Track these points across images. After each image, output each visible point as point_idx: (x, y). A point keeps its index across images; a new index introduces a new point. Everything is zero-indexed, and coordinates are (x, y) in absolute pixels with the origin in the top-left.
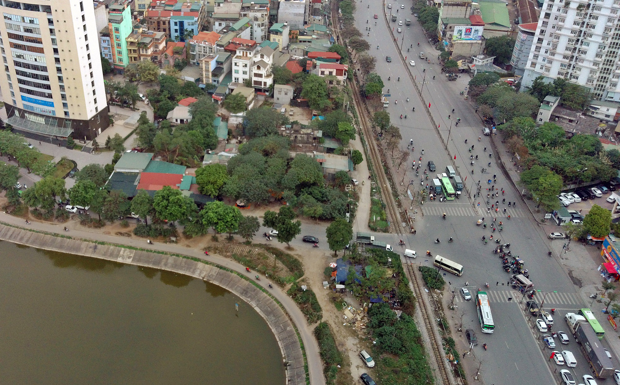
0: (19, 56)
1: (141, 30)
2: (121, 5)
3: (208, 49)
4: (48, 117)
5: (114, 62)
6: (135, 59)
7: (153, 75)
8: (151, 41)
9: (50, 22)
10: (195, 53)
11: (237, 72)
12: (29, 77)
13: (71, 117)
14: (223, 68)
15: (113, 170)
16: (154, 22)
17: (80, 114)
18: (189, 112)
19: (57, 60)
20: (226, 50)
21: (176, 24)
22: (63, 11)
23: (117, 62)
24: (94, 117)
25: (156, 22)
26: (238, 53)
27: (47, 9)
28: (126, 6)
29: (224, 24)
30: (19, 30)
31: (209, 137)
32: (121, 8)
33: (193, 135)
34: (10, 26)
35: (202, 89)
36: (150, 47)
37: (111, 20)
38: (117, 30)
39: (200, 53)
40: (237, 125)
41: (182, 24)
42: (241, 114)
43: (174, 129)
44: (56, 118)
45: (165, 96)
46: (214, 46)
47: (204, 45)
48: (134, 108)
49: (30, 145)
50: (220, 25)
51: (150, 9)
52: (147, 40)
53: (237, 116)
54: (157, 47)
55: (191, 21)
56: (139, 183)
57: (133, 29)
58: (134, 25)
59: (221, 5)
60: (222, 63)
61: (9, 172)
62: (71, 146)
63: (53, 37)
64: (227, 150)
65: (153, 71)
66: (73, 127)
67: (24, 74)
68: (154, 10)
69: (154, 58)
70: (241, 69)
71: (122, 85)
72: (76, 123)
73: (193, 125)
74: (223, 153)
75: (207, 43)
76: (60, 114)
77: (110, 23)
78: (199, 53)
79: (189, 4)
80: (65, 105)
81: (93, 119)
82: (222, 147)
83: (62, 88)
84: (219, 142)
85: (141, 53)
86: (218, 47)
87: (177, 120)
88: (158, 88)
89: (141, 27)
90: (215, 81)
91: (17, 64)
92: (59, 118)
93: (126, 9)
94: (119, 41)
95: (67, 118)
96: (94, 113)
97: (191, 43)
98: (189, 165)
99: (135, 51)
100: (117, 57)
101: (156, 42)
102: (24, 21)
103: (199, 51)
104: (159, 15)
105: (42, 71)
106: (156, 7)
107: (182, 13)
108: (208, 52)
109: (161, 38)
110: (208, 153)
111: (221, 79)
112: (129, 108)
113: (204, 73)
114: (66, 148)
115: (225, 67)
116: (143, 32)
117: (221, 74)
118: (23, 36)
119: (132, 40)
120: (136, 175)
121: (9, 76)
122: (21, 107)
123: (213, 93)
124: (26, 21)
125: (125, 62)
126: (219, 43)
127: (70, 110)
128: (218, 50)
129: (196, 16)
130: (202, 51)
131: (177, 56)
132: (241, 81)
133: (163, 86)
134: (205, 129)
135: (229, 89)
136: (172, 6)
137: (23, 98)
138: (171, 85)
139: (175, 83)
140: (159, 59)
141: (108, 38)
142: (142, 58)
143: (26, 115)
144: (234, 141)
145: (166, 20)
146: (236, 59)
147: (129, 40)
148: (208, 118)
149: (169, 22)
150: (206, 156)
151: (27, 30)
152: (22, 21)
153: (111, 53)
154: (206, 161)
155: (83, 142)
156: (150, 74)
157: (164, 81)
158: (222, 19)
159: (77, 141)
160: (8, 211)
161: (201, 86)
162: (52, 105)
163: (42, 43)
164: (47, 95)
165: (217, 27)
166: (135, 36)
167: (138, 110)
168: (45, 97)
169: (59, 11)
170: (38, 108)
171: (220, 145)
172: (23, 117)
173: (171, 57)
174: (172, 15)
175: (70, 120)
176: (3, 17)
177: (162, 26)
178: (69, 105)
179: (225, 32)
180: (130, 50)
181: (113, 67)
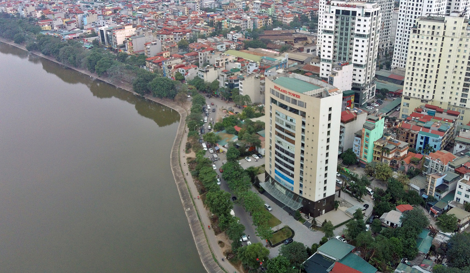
0: (279, 142)
1: (389, 138)
2: (376, 116)
3: (440, 167)
4: (288, 190)
5: (360, 157)
6: (378, 158)
7: (386, 176)
8: (395, 148)
9: (304, 123)
10: (428, 167)
11: (460, 193)
12: (282, 158)
13: (304, 196)
14: (448, 187)
15: (316, 251)
16: (404, 133)
17: (310, 196)
18: (401, 218)
19: (303, 152)
20: (456, 172)
21: (422, 138)
22: (314, 118)
23: (363, 159)
24: (320, 200)
25: (406, 133)
26: (465, 177)
27: (303, 114)
28: (380, 118)
29: (464, 147)
30: (282, 124)
31: (409, 248)
32: (375, 118)
33: (394, 242)
34: (277, 120)
35: (424, 199)
36: (392, 153)
37: (366, 126)
38: (368, 134)
39: (433, 168)
40: (442, 243)
41: (427, 139)
42: (449, 234)
43: (383, 229)
44: (293, 193)
45: (387, 197)
46: (446, 166)
47: (437, 163)
48: (360, 199)
49: (269, 207)
50: (461, 147)
51: (405, 122)
52: (391, 147)
53: (445, 235)
54: (398, 153)
55: (435, 139)
56: (331, 270)
57: (383, 136)
58: (385, 132)
59: (467, 131)
60: (448, 182)
61: (236, 229)
62: (298, 217)
63: (303, 135)
64: (423, 265)
65: (387, 173)
66: (303, 203)
67: (280, 155)
68: (408, 123)
69: (393, 162)
70: (464, 192)
71: (360, 177)
72: (306, 201)
73: (398, 232)
74: (417, 267)
75: (440, 162)
76: (296, 191)
77: (364, 129)
78: (431, 167)
79: (438, 125)
80: (301, 185)
81: (319, 202)
82: (418, 260)
83: (302, 172)
84: (418, 255)
85: (384, 155)
86: (450, 167)
87: (388, 222)
88: (385, 189)
89: (390, 135)
90: (437, 195)
91: (277, 147)
92: (295, 194)
93: (380, 120)
94: (368, 143)
95: (300, 195)
96: (322, 197)
97: (427, 158)
98: (381, 269)
99: (379, 153)
100: (363, 154)
101: (398, 150)
102: (287, 119)
103: (432, 166)
104: (411, 128)
105: (291, 156)
106: (410, 121)
107: (430, 131)
108: (439, 168)
109: (404, 147)
110: (404, 263)
111: (443, 195)
112: (357, 198)
113: (429, 187)
114: (293, 217)
115: (450, 186)
116: (390, 140)
117: (444, 191)
118: (284, 129)
119: (379, 144)
120: (332, 261)
121: (271, 153)
122: (274, 178)
123: (432, 206)
124: (288, 119)
125: (369, 160)
126: (452, 164)
127: (303, 190)
128: (449, 170)
129: (441, 136)
130: (435, 167)
131: (413, 165)
132: (462, 202)
133: (390, 188)
134: (408, 240)
135: (448, 206)
136: (424, 123)
137: (276, 171)
138: (396, 189)
139: (400, 189)
140: (397, 163)
141: (360, 139)
142: (383, 159)
143: (275, 183)
144: (433, 258)
145: (415, 133)
146: (461, 183)
147: (376, 143)
148: (414, 230)
149: (417, 136)
150: (401, 265)
151: (288, 126)
152: (285, 118)
153: (360, 150)
154: (399, 269)
155: (307, 217)
156: (384, 175)
157: (392, 184)
158: (464, 143)
159: (303, 215)
160: (228, 257)
161: (424, 196)
162: (292, 182)
163: (295, 137)
164: (291, 174)
165: (457, 148)
166: (383, 142)
167: (363, 202)
168: (289, 175)
169: (311, 118)
170: (284, 181)
171: (418, 258)
172: (273, 184)
173: (407, 165)
174: (421, 130)
175: (302, 197)
176: (275, 113)
177: (410, 137)
178: (304, 186)
179: (462, 155)
180: (376, 151)
181: (358, 160)
